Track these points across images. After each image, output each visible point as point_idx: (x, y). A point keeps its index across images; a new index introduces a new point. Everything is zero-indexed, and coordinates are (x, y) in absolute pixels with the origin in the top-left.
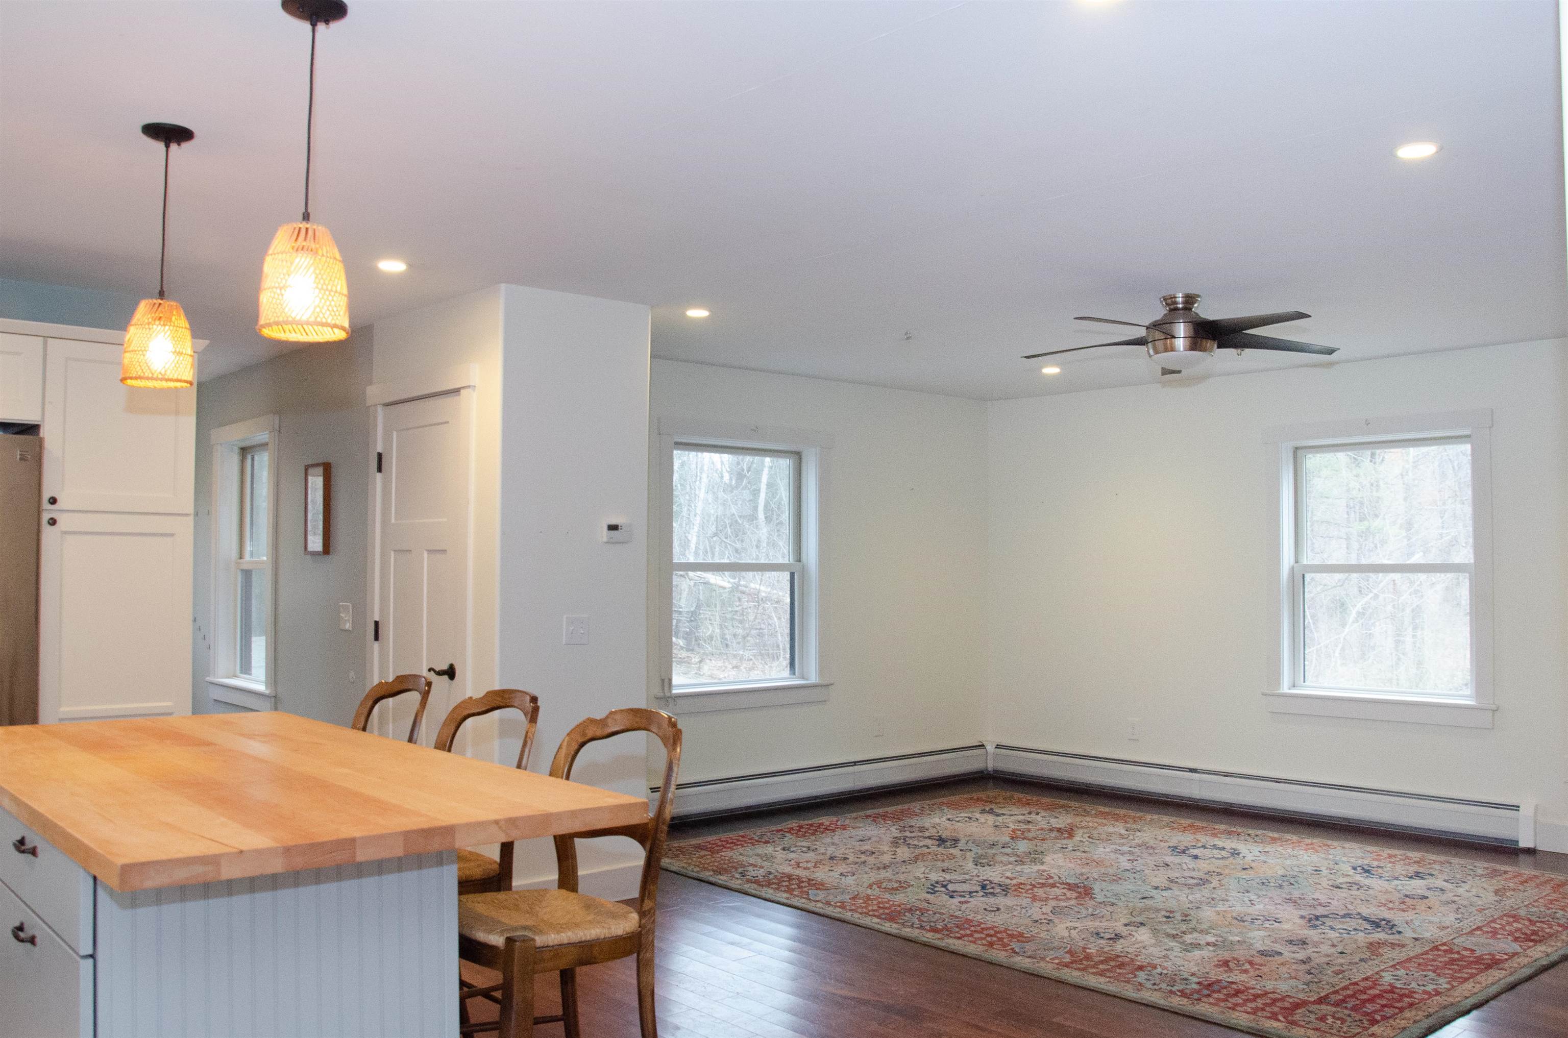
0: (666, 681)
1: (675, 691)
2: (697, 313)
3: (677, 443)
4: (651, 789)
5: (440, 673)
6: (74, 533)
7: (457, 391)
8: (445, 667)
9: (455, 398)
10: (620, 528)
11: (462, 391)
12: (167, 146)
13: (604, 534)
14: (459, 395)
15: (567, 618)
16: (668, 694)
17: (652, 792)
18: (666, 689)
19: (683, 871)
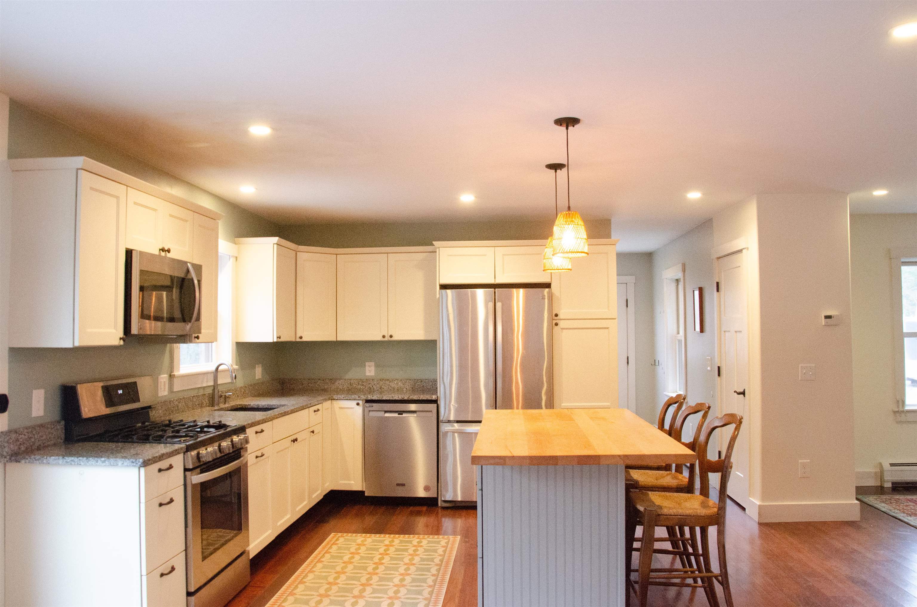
0: (900, 401)
1: (907, 408)
2: (880, 193)
3: (903, 262)
4: (890, 464)
5: (739, 393)
6: (567, 329)
7: (740, 251)
8: (742, 391)
9: (739, 255)
10: (832, 317)
11: (743, 251)
12: (556, 172)
13: (823, 321)
14: (742, 253)
15: (801, 366)
16: (901, 409)
17: (891, 466)
18: (901, 407)
19: (888, 512)
